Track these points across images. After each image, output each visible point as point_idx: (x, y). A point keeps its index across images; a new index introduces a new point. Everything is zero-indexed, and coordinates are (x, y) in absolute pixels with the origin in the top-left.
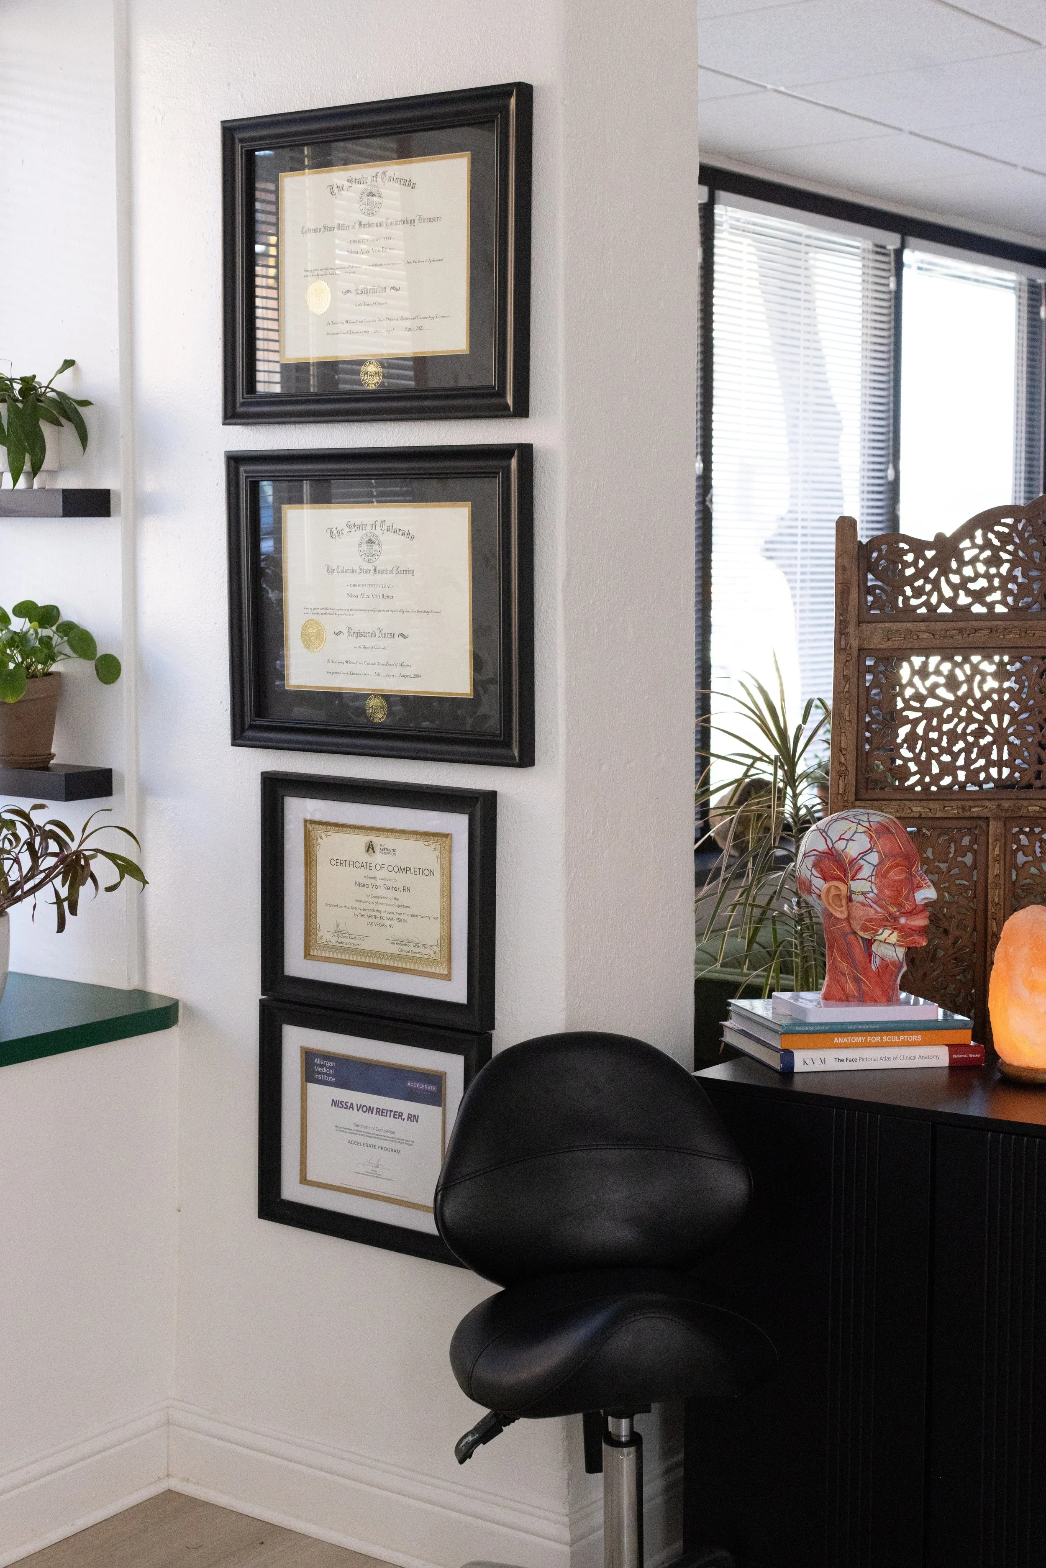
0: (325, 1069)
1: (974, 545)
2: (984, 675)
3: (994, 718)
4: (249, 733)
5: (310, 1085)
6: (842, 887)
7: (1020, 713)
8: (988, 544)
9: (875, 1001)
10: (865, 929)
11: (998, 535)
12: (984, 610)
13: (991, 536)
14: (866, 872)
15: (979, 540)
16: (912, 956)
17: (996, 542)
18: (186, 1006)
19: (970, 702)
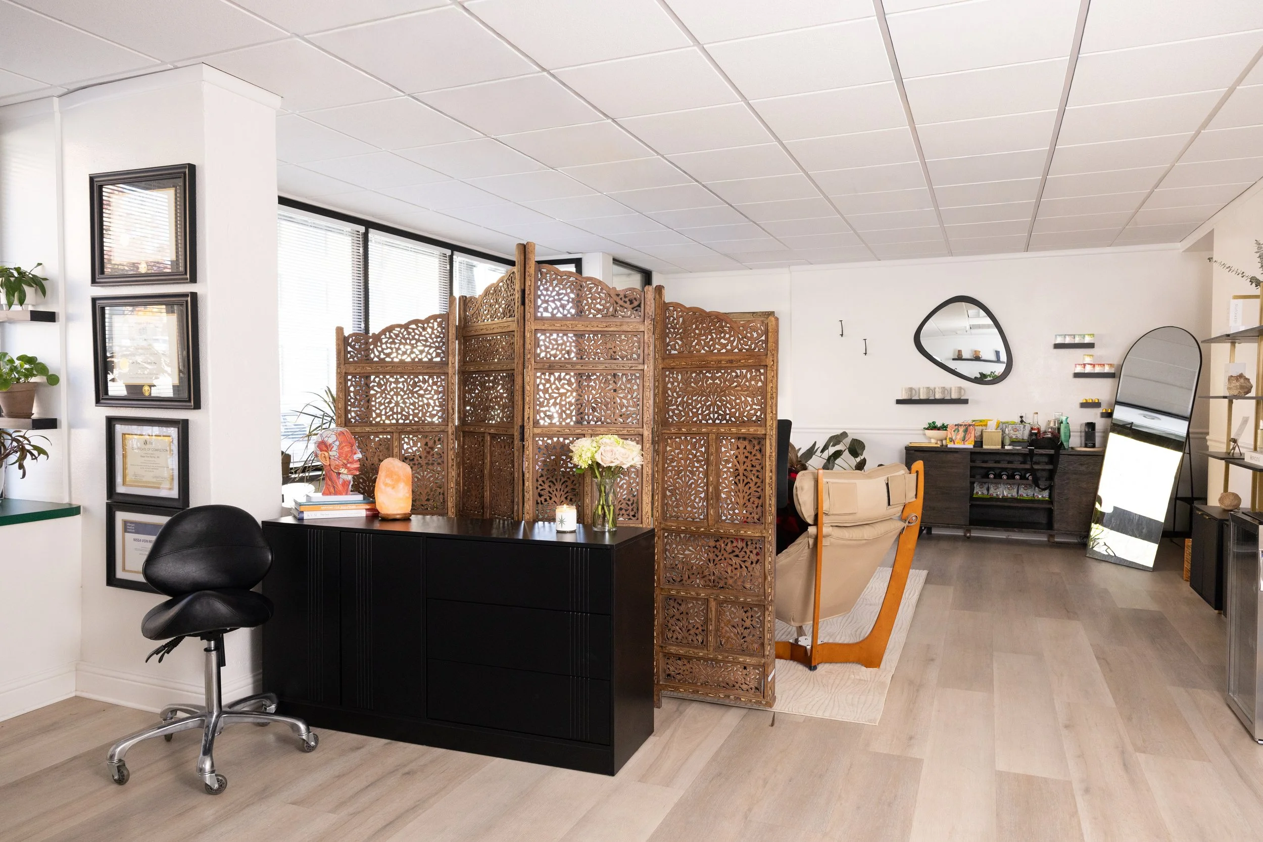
0: (131, 527)
1: (386, 338)
2: (391, 383)
3: (395, 397)
4: (102, 401)
5: (127, 534)
6: (326, 454)
7: (404, 395)
8: (391, 337)
9: (341, 494)
10: (335, 468)
11: (395, 334)
12: (390, 360)
13: (392, 334)
14: (334, 449)
15: (388, 336)
16: (355, 478)
17: (394, 337)
18: (83, 508)
19: (386, 392)
